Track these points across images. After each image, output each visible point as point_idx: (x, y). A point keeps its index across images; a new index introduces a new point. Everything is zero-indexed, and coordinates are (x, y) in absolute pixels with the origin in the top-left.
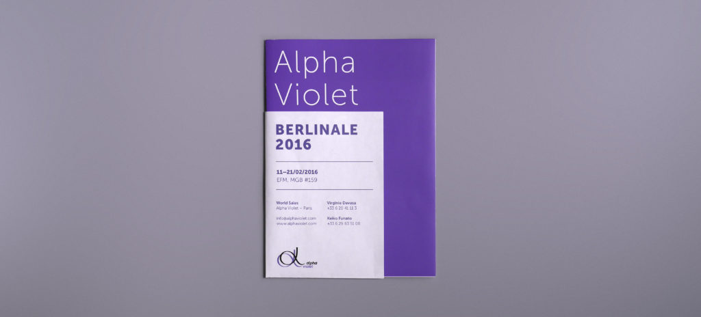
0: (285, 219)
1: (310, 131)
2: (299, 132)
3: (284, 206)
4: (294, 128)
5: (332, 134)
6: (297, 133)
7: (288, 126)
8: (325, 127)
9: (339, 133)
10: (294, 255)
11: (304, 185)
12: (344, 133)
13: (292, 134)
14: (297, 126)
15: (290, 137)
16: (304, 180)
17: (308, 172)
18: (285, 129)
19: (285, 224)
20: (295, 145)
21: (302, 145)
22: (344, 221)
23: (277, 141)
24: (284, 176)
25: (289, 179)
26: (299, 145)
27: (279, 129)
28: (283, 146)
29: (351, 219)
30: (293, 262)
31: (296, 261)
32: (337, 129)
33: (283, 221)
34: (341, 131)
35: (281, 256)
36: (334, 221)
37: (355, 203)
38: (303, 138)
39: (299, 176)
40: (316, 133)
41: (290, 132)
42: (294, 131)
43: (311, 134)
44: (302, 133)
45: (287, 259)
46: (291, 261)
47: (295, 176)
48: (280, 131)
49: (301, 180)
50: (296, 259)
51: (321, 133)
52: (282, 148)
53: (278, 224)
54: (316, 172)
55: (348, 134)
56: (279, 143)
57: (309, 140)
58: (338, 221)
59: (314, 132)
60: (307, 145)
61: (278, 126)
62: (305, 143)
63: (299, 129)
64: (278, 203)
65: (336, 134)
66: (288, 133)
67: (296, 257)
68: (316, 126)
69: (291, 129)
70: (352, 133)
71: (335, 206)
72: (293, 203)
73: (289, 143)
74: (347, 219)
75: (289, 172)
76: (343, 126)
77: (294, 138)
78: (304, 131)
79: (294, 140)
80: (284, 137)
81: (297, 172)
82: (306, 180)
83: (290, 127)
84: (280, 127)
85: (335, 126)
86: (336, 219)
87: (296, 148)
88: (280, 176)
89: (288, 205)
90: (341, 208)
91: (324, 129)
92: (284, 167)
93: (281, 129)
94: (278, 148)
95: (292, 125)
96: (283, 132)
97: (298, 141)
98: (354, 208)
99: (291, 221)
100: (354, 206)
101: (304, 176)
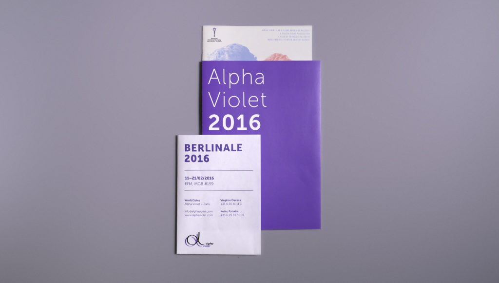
0: (191, 212)
1: (208, 149)
2: (201, 150)
3: (190, 202)
4: (197, 147)
5: (224, 151)
6: (199, 151)
7: (193, 145)
8: (219, 146)
9: (229, 150)
10: (197, 238)
11: (204, 187)
12: (232, 150)
13: (196, 151)
14: (199, 145)
15: (194, 153)
16: (204, 183)
17: (208, 178)
18: (191, 147)
19: (191, 215)
20: (198, 159)
21: (202, 159)
22: (233, 213)
23: (186, 156)
24: (190, 181)
25: (193, 184)
26: (200, 159)
27: (187, 147)
28: (190, 159)
29: (237, 211)
30: (196, 243)
31: (198, 242)
32: (228, 147)
33: (189, 214)
34: (230, 148)
35: (187, 238)
36: (226, 213)
37: (240, 200)
38: (203, 154)
39: (201, 181)
40: (213, 150)
41: (194, 149)
42: (197, 149)
43: (209, 151)
44: (203, 151)
45: (192, 241)
46: (195, 242)
47: (198, 181)
48: (188, 149)
49: (202, 183)
50: (198, 241)
51: (216, 150)
52: (189, 161)
53: (186, 215)
54: (213, 178)
55: (235, 151)
56: (187, 157)
57: (208, 155)
58: (229, 213)
59: (211, 150)
60: (206, 159)
61: (186, 145)
62: (205, 158)
63: (201, 147)
64: (186, 200)
65: (227, 151)
66: (193, 150)
67: (198, 239)
68: (213, 145)
69: (195, 148)
70: (238, 150)
71: (226, 202)
72: (196, 201)
73: (194, 158)
74: (234, 212)
75: (193, 178)
76: (232, 145)
77: (197, 154)
78: (204, 149)
79: (197, 156)
80: (190, 153)
81: (199, 178)
82: (206, 184)
83: (194, 146)
84: (187, 146)
85: (226, 145)
86: (227, 212)
87: (198, 161)
88: (187, 181)
89: (193, 202)
90: (230, 204)
91: (219, 148)
92: (191, 175)
93: (189, 148)
94: (186, 161)
95: (196, 145)
96: (189, 150)
97: (200, 156)
98: (240, 204)
99: (195, 213)
100: (239, 202)
101: (204, 181)
